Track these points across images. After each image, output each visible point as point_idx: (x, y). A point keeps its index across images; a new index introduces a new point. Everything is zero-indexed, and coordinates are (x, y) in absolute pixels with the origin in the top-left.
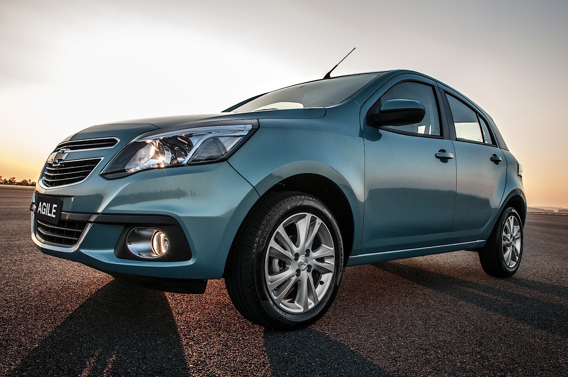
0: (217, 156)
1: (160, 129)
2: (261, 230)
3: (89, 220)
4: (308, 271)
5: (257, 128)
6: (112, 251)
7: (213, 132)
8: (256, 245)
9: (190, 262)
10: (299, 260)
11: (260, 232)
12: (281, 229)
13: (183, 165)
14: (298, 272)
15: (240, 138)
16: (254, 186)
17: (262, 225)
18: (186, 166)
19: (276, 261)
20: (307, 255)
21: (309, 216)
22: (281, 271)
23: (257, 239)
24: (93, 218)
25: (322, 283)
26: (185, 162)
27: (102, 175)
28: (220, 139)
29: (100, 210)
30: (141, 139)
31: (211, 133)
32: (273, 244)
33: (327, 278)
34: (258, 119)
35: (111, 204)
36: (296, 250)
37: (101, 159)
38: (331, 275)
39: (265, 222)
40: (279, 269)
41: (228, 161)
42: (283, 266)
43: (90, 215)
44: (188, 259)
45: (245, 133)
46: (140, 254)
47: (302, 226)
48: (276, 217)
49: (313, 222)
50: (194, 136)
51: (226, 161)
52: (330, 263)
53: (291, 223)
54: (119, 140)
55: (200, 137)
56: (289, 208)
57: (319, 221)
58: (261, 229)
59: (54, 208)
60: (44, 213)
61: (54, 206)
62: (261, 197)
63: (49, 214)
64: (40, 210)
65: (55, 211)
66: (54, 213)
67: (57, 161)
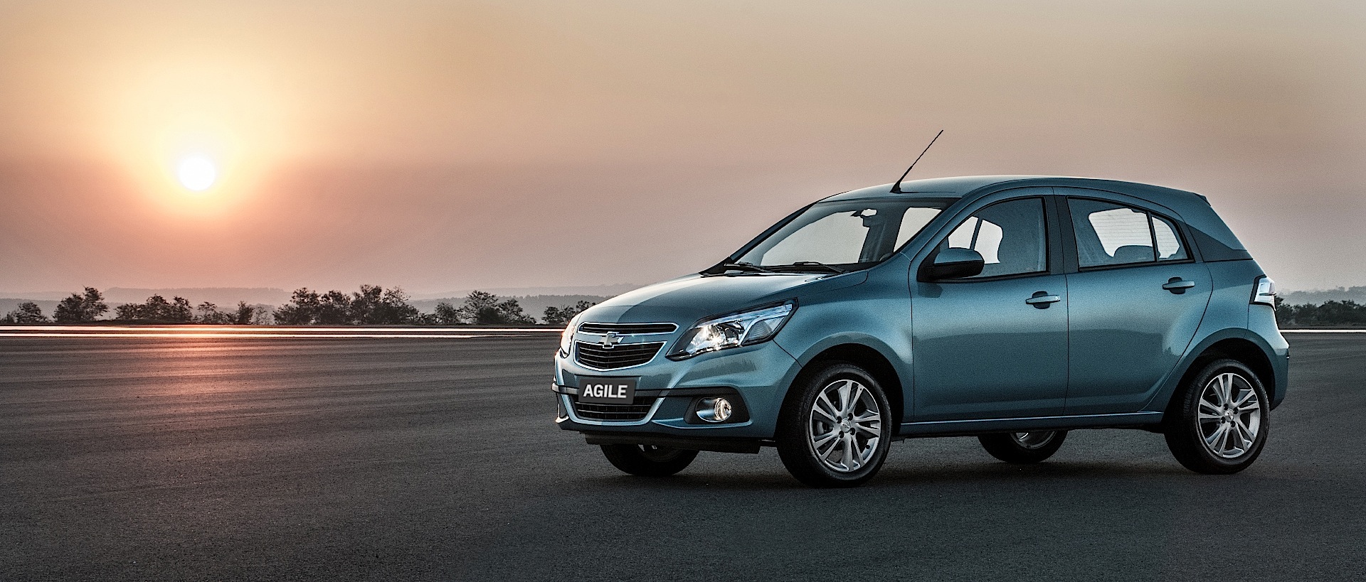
0: (765, 337)
3: (660, 395)
4: (852, 434)
6: (681, 419)
7: (760, 316)
8: (800, 408)
9: (750, 423)
10: (842, 423)
11: (803, 397)
12: (822, 395)
13: (738, 346)
14: (842, 434)
15: (782, 318)
16: (797, 359)
18: (741, 347)
19: (821, 424)
20: (851, 419)
21: (850, 382)
22: (825, 433)
23: (801, 403)
24: (664, 394)
25: (868, 447)
26: (740, 343)
27: (668, 357)
28: (766, 321)
29: (671, 386)
31: (758, 317)
32: (815, 407)
33: (874, 443)
35: (681, 381)
36: (838, 414)
37: (663, 343)
38: (877, 439)
39: (807, 389)
40: (823, 431)
42: (828, 428)
43: (661, 391)
44: (747, 421)
45: (787, 313)
46: (707, 419)
47: (844, 393)
48: (817, 384)
49: (854, 388)
51: (772, 340)
52: (876, 429)
53: (833, 389)
54: (678, 326)
55: (750, 321)
56: (829, 376)
57: (861, 387)
58: (804, 394)
59: (623, 389)
60: (601, 395)
61: (620, 387)
62: (803, 369)
63: (610, 396)
64: (591, 392)
65: (624, 391)
66: (622, 394)
67: (611, 344)
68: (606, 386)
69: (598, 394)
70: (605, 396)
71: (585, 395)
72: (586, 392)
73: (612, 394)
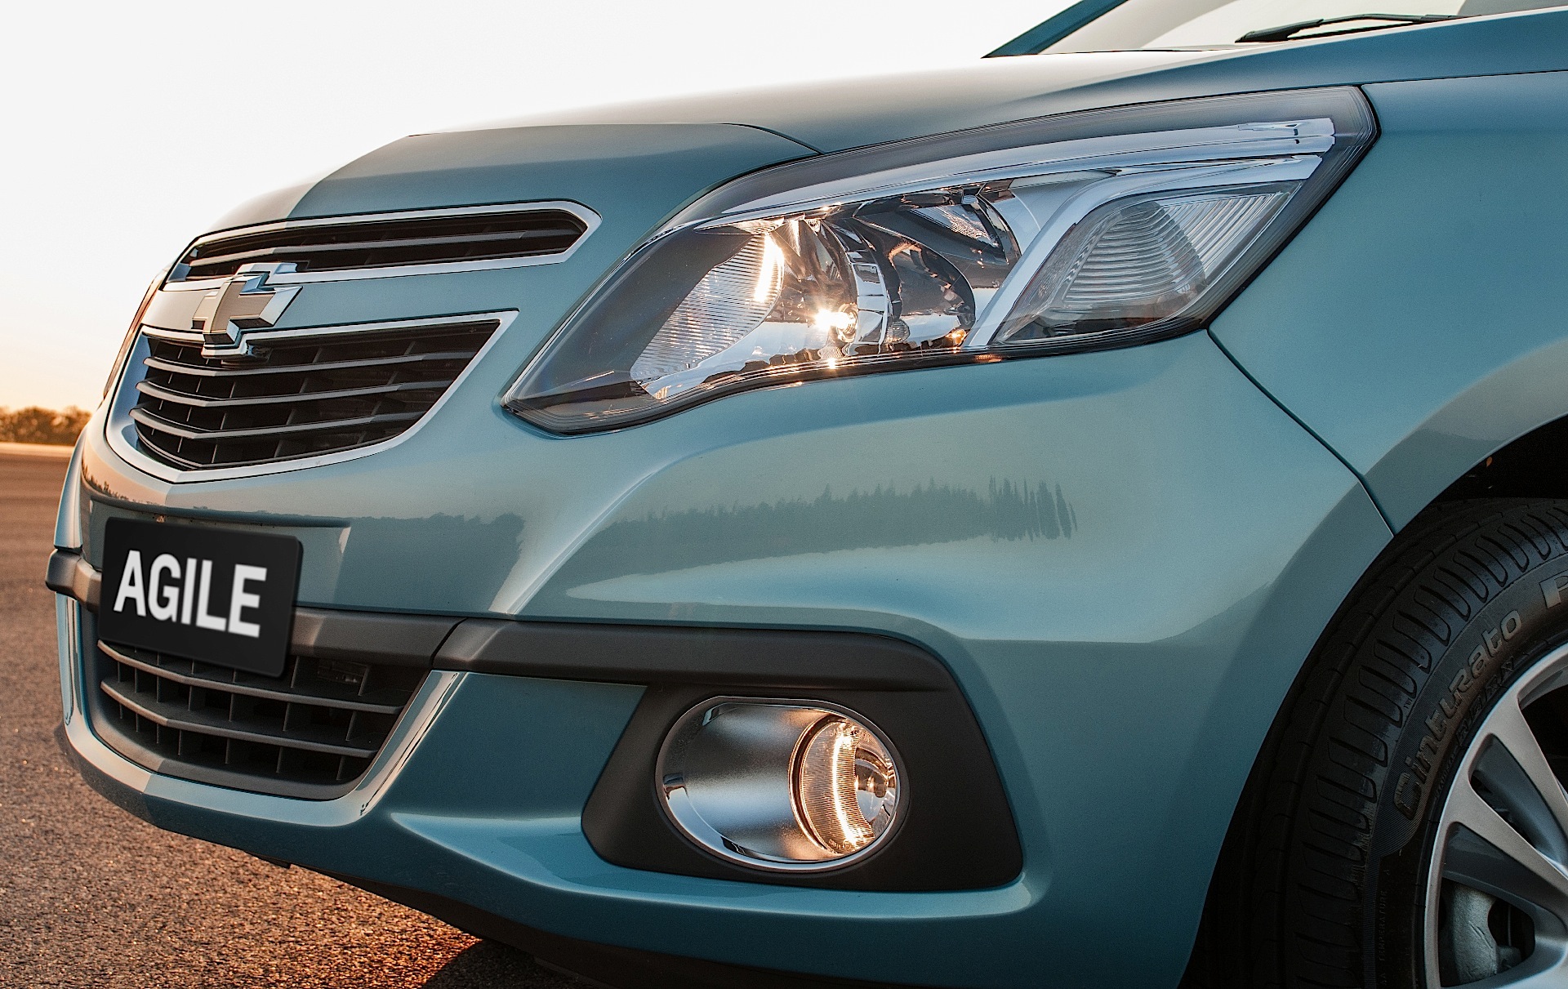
0: (1154, 307)
1: (820, 154)
2: (1399, 724)
3: (439, 654)
5: (1365, 134)
6: (571, 822)
7: (1125, 171)
8: (1371, 809)
9: (1017, 898)
11: (1393, 735)
12: (1506, 722)
13: (968, 359)
15: (1271, 198)
16: (1363, 472)
17: (1405, 697)
18: (986, 362)
19: (1477, 910)
22: (1509, 972)
23: (1380, 775)
24: (471, 645)
26: (979, 340)
27: (512, 411)
28: (1170, 206)
29: (512, 600)
30: (716, 211)
31: (1112, 173)
32: (1464, 805)
34: (1359, 86)
35: (576, 569)
37: (496, 324)
39: (1420, 677)
40: (1494, 957)
41: (1213, 328)
42: (1521, 941)
43: (451, 625)
44: (1000, 877)
45: (1302, 170)
46: (729, 845)
48: (1481, 649)
50: (1025, 191)
51: (1206, 331)
54: (592, 222)
55: (1058, 199)
56: (1553, 598)
58: (1397, 718)
59: (250, 586)
60: (170, 612)
61: (243, 573)
62: (1398, 537)
63: (206, 621)
64: (137, 593)
65: (253, 601)
66: (247, 615)
67: (232, 331)
68: (192, 563)
69: (163, 602)
70: (186, 619)
71: (119, 606)
72: (125, 591)
73: (212, 611)
